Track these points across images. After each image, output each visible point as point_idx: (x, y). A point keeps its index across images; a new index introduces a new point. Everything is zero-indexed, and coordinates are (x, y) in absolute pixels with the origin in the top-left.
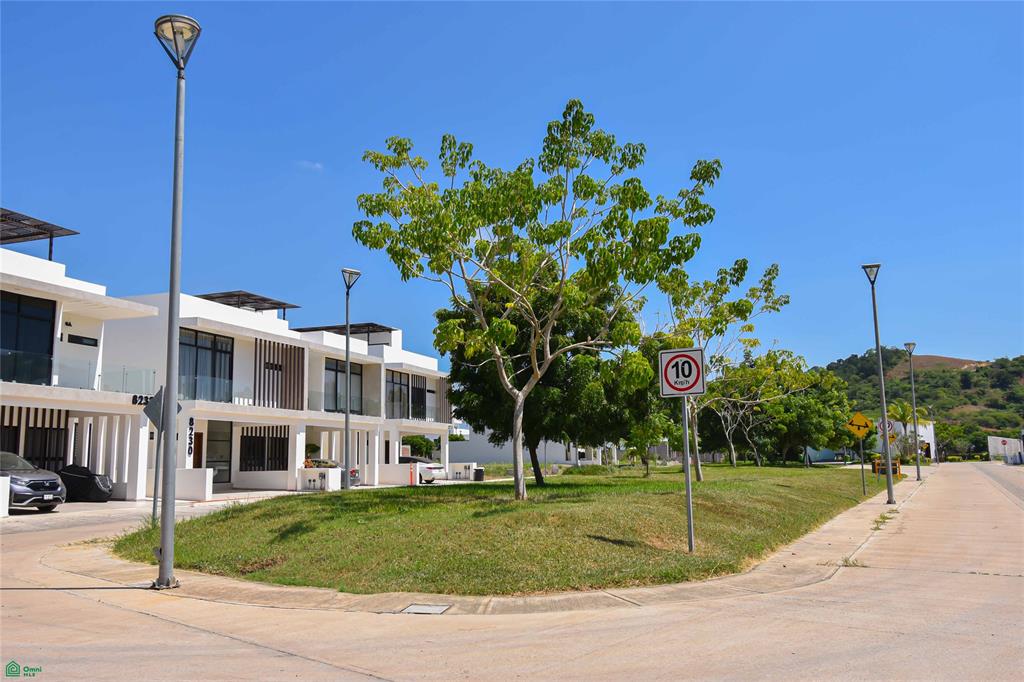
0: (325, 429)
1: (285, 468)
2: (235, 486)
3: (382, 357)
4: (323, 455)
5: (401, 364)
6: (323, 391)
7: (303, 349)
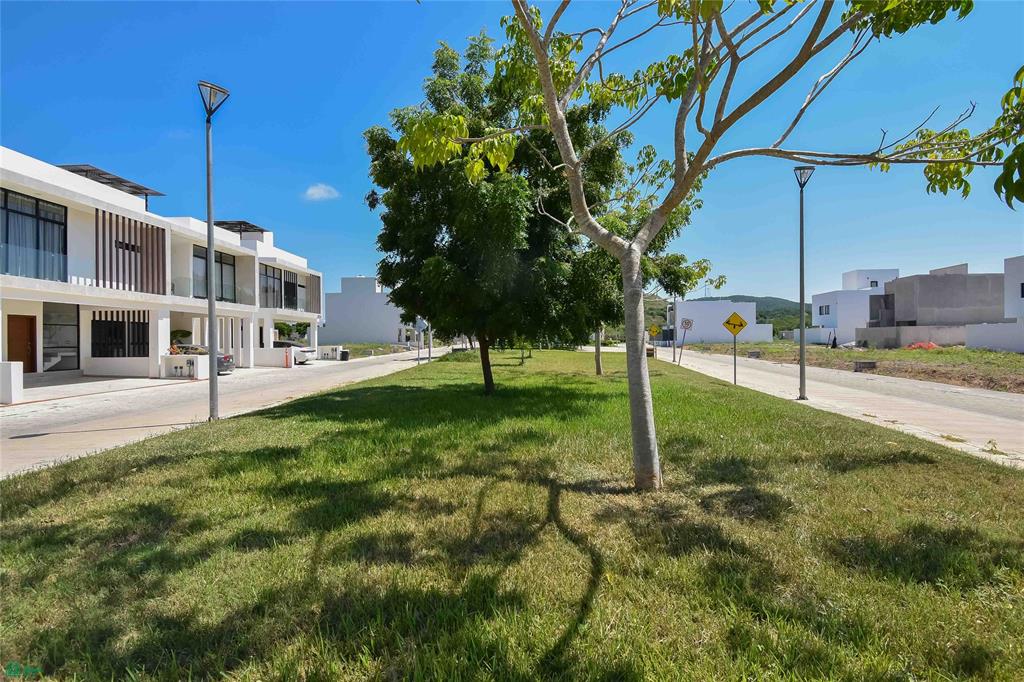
0: (196, 315)
1: (146, 354)
2: (85, 373)
3: (255, 249)
4: (195, 341)
5: (275, 259)
6: (191, 277)
7: (163, 230)
